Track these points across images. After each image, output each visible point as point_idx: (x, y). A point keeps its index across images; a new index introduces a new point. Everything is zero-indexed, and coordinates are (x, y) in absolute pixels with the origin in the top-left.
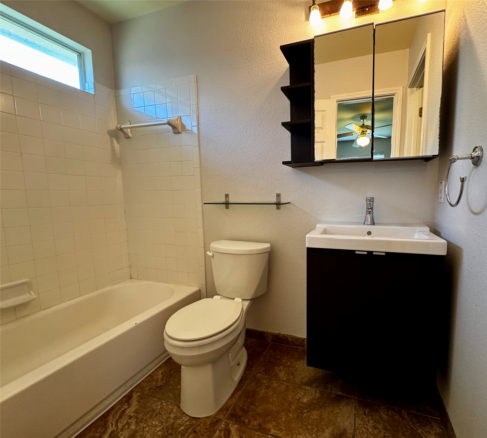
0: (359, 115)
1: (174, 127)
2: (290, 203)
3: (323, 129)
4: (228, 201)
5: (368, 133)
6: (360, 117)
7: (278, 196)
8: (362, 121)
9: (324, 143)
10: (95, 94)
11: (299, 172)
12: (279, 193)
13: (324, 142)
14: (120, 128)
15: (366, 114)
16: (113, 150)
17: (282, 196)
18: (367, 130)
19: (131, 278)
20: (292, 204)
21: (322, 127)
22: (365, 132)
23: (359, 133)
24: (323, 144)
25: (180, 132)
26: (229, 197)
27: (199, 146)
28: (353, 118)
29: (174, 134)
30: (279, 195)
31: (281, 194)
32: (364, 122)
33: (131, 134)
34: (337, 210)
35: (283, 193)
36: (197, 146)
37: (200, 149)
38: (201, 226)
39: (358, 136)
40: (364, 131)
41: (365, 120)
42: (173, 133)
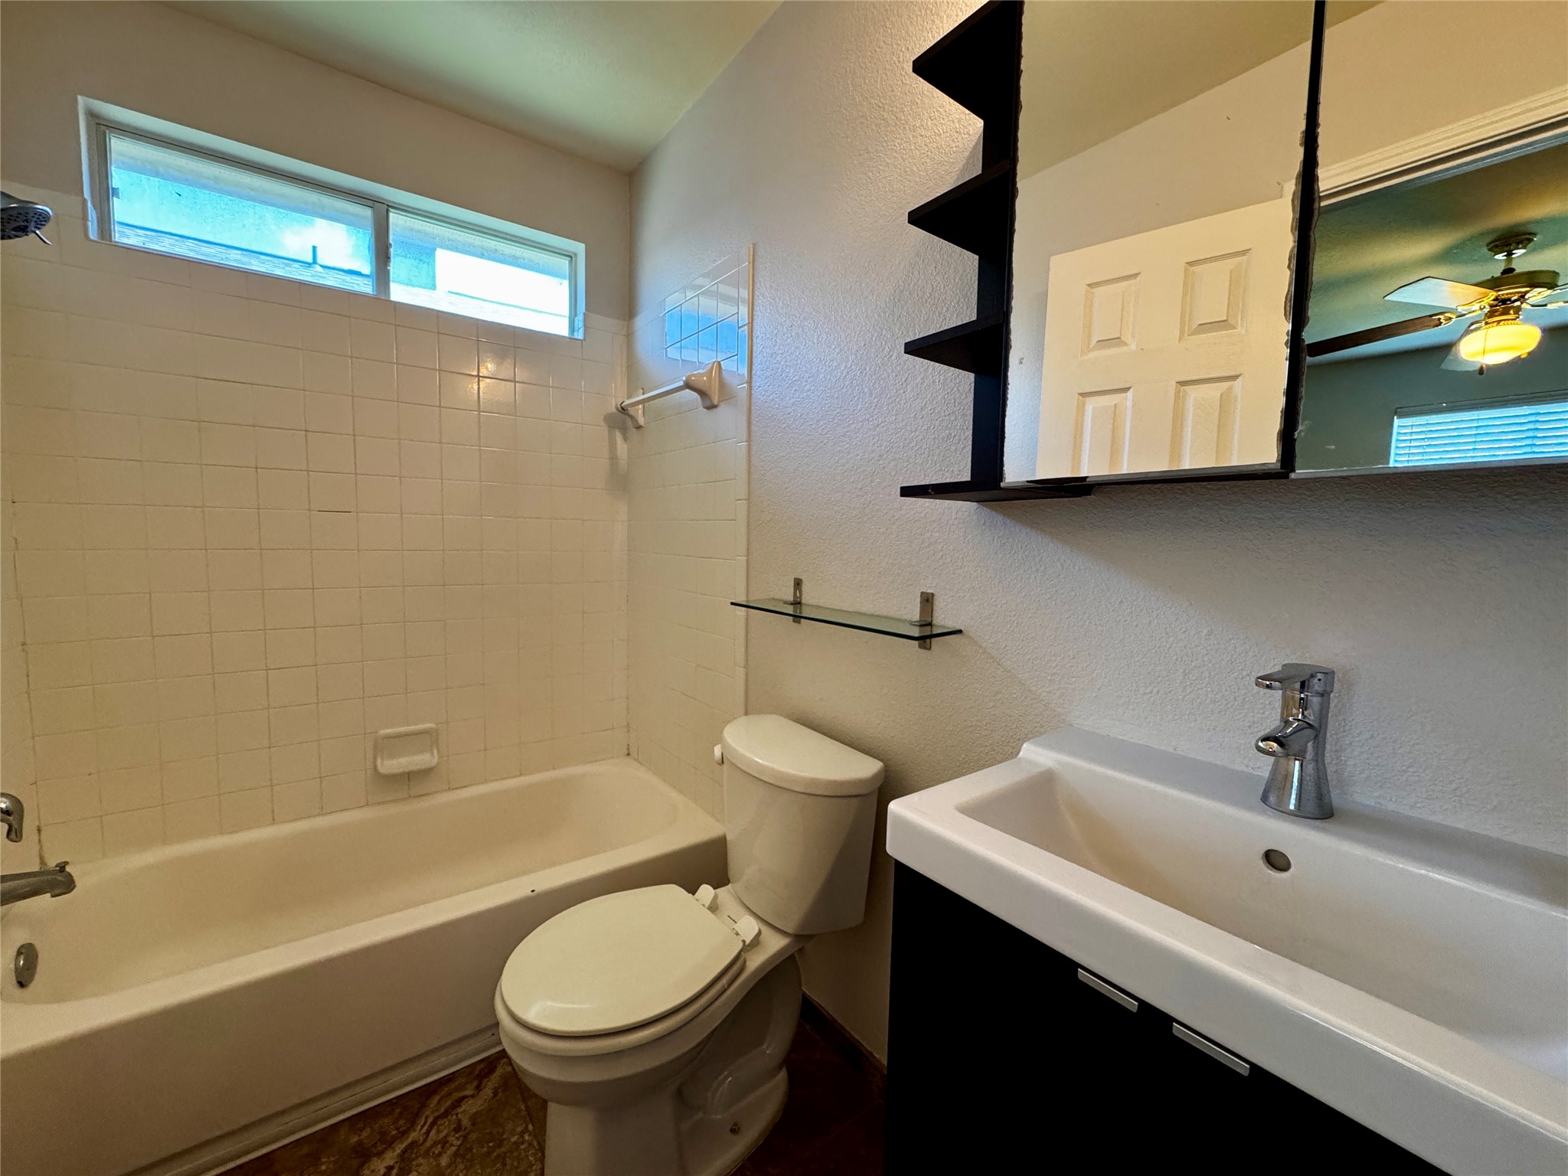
0: (1482, 234)
1: (702, 393)
2: (960, 632)
3: (1234, 328)
4: (799, 600)
5: (1533, 306)
6: (1488, 245)
7: (927, 600)
8: (1500, 257)
9: (1238, 383)
10: (585, 339)
11: (999, 518)
12: (929, 591)
13: (1234, 378)
14: (622, 408)
15: (1528, 223)
16: (613, 458)
17: (939, 604)
18: (1527, 292)
19: (628, 754)
20: (970, 637)
21: (1230, 321)
22: (1516, 301)
23: (1480, 312)
24: (1230, 388)
25: (716, 403)
26: (803, 590)
27: (749, 440)
28: (1446, 257)
29: (705, 410)
30: (930, 600)
31: (935, 597)
32: (1514, 262)
33: (643, 418)
34: (1145, 694)
35: (942, 595)
36: (745, 439)
37: (749, 446)
38: (743, 663)
39: (1472, 324)
40: (1509, 300)
41: (1519, 252)
42: (704, 408)
